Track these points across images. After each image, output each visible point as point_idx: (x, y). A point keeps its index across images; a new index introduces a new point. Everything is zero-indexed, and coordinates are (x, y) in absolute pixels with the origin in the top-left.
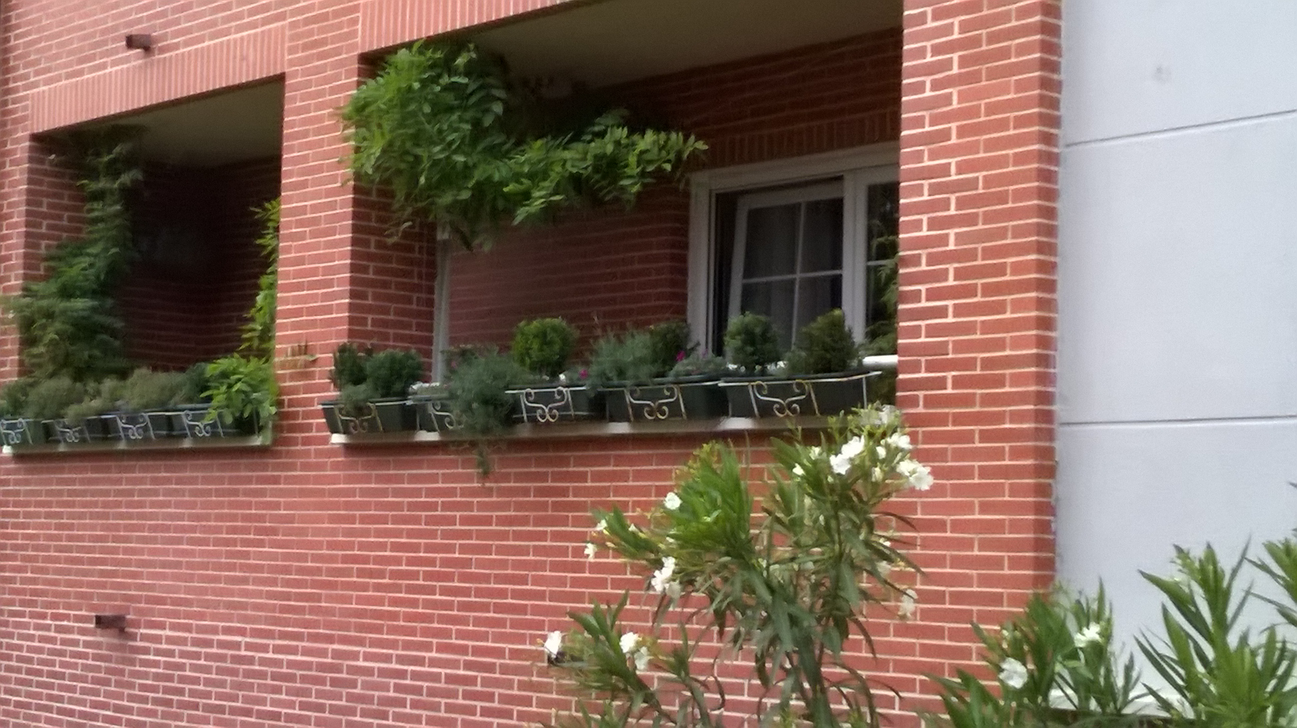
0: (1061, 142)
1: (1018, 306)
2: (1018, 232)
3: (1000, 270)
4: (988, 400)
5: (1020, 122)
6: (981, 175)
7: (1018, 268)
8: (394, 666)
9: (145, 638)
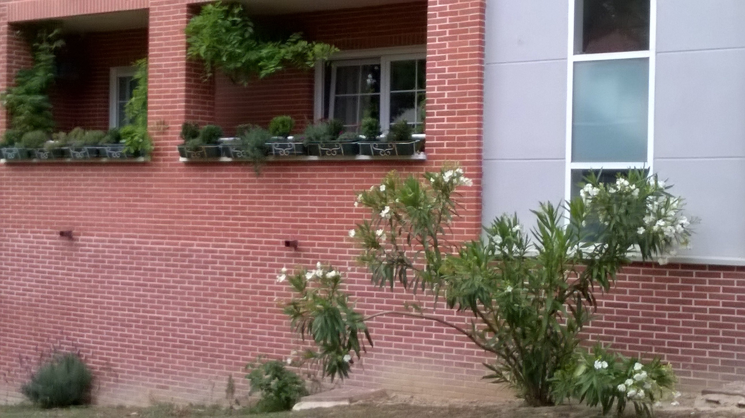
0: (485, 63)
1: (471, 119)
2: (471, 94)
3: (464, 106)
4: (459, 151)
5: (472, 56)
6: (457, 73)
7: (470, 106)
8: (211, 248)
9: (83, 240)
